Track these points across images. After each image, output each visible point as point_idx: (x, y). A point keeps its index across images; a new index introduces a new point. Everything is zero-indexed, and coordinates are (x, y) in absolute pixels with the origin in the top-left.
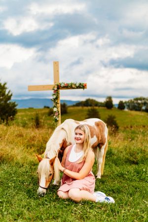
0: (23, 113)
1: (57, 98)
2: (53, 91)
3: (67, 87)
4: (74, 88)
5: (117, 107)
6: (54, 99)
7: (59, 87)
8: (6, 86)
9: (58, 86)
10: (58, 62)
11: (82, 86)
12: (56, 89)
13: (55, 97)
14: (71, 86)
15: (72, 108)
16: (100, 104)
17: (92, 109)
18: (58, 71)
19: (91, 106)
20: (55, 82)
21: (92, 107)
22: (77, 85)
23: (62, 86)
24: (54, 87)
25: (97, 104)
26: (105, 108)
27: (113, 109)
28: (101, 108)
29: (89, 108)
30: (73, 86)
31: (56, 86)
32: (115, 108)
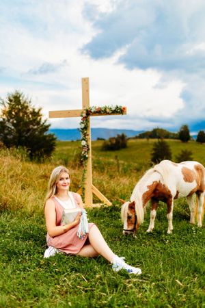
0: (69, 147)
1: (86, 128)
2: (81, 118)
3: (99, 112)
4: (108, 114)
5: (195, 139)
6: (83, 129)
7: (89, 113)
8: (41, 113)
9: (87, 111)
10: (88, 78)
11: (119, 111)
12: (84, 115)
13: (83, 126)
14: (105, 110)
15: (133, 141)
16: (172, 136)
17: (159, 142)
18: (87, 91)
19: (159, 138)
20: (84, 106)
21: (160, 140)
22: (113, 109)
23: (92, 111)
24: (83, 113)
25: (168, 136)
26: (180, 141)
27: (189, 141)
28: (172, 140)
29: (156, 140)
30: (108, 111)
31: (85, 111)
32: (193, 140)
